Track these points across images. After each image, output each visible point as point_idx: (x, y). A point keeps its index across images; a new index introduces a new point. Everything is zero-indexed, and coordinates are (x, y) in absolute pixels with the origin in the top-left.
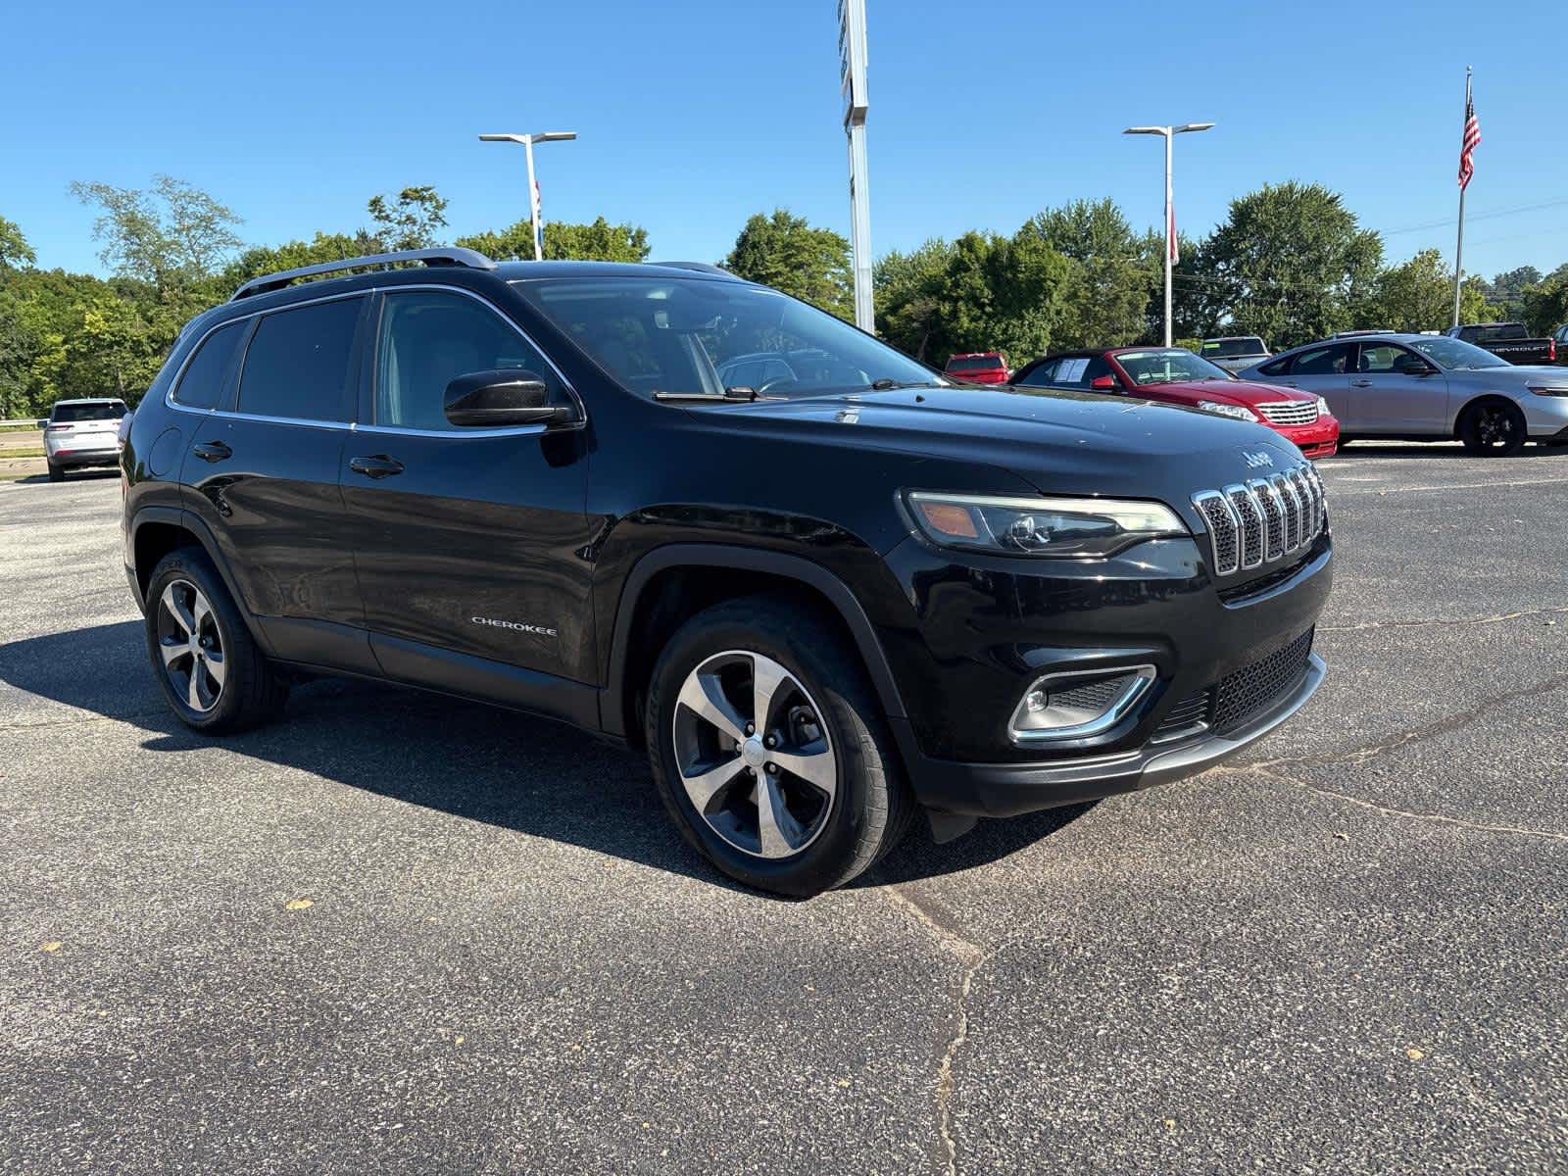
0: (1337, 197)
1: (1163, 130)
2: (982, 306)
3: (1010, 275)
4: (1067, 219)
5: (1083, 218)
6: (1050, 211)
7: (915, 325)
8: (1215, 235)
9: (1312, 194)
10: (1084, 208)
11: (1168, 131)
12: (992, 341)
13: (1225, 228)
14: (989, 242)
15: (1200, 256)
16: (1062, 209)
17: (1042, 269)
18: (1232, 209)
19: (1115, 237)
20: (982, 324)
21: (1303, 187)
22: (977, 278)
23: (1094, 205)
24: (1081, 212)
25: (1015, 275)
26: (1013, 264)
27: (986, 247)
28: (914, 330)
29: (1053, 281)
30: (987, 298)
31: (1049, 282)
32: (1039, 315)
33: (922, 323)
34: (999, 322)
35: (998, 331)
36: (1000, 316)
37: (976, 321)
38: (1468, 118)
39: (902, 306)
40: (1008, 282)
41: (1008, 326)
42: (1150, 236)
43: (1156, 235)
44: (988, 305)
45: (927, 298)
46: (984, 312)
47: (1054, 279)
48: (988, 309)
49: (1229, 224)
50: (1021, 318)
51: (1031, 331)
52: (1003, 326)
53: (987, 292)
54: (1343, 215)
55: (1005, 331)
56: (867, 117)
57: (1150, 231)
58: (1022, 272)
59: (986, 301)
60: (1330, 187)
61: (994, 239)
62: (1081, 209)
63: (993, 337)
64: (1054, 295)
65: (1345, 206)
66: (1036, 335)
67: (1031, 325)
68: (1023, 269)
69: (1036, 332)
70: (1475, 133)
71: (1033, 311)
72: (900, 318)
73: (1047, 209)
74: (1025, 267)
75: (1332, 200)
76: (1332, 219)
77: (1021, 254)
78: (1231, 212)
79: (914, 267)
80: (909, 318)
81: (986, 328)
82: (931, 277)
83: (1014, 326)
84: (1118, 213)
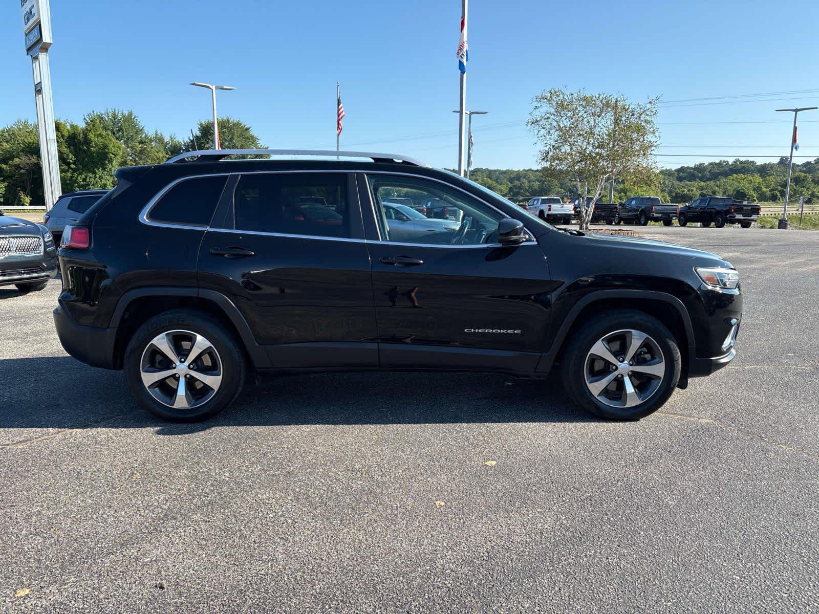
0: (249, 128)
1: (211, 86)
2: (68, 164)
3: (85, 148)
4: (107, 119)
5: (116, 120)
6: (95, 113)
7: (22, 171)
8: (192, 139)
9: (238, 124)
10: (117, 114)
11: (213, 87)
12: (76, 184)
13: (196, 136)
14: (69, 127)
15: (184, 148)
16: (104, 113)
17: (105, 147)
18: (199, 127)
19: (137, 132)
20: (69, 174)
21: (234, 121)
22: (64, 147)
23: (122, 113)
24: (115, 116)
25: (88, 148)
26: (87, 142)
27: (68, 130)
28: (21, 174)
29: (114, 154)
30: (71, 159)
31: (111, 155)
32: (106, 172)
33: (27, 170)
34: (81, 174)
35: (80, 179)
36: (80, 171)
37: (65, 172)
38: (339, 105)
39: (12, 158)
40: (84, 151)
41: (86, 177)
42: (156, 134)
43: (160, 135)
44: (72, 163)
45: (30, 156)
46: (70, 168)
47: (113, 153)
48: (73, 166)
49: (199, 134)
50: (94, 173)
51: (101, 181)
52: (83, 176)
53: (71, 156)
54: (253, 137)
55: (84, 180)
56: (49, 49)
57: (156, 132)
58: (93, 147)
59: (71, 161)
60: (246, 123)
61: (72, 126)
62: (115, 114)
63: (77, 183)
64: (114, 162)
65: (254, 132)
66: (104, 184)
67: (101, 178)
68: (94, 145)
69: (104, 182)
70: (342, 112)
71: (102, 170)
72: (11, 166)
73: (93, 112)
74: (95, 144)
75: (247, 129)
76: (248, 138)
77: (91, 136)
78: (199, 128)
79: (9, 135)
80: (18, 167)
81: (72, 177)
82: (30, 143)
83: (90, 177)
84: (137, 120)
